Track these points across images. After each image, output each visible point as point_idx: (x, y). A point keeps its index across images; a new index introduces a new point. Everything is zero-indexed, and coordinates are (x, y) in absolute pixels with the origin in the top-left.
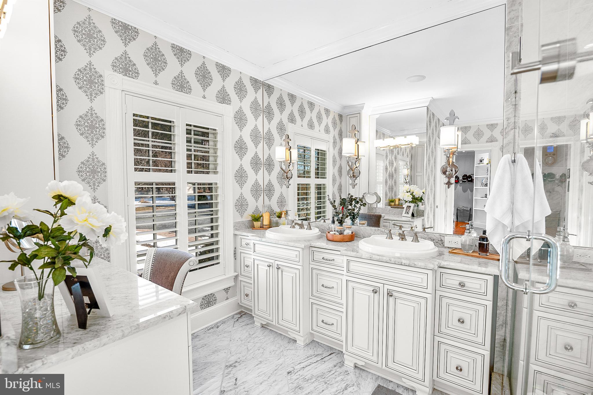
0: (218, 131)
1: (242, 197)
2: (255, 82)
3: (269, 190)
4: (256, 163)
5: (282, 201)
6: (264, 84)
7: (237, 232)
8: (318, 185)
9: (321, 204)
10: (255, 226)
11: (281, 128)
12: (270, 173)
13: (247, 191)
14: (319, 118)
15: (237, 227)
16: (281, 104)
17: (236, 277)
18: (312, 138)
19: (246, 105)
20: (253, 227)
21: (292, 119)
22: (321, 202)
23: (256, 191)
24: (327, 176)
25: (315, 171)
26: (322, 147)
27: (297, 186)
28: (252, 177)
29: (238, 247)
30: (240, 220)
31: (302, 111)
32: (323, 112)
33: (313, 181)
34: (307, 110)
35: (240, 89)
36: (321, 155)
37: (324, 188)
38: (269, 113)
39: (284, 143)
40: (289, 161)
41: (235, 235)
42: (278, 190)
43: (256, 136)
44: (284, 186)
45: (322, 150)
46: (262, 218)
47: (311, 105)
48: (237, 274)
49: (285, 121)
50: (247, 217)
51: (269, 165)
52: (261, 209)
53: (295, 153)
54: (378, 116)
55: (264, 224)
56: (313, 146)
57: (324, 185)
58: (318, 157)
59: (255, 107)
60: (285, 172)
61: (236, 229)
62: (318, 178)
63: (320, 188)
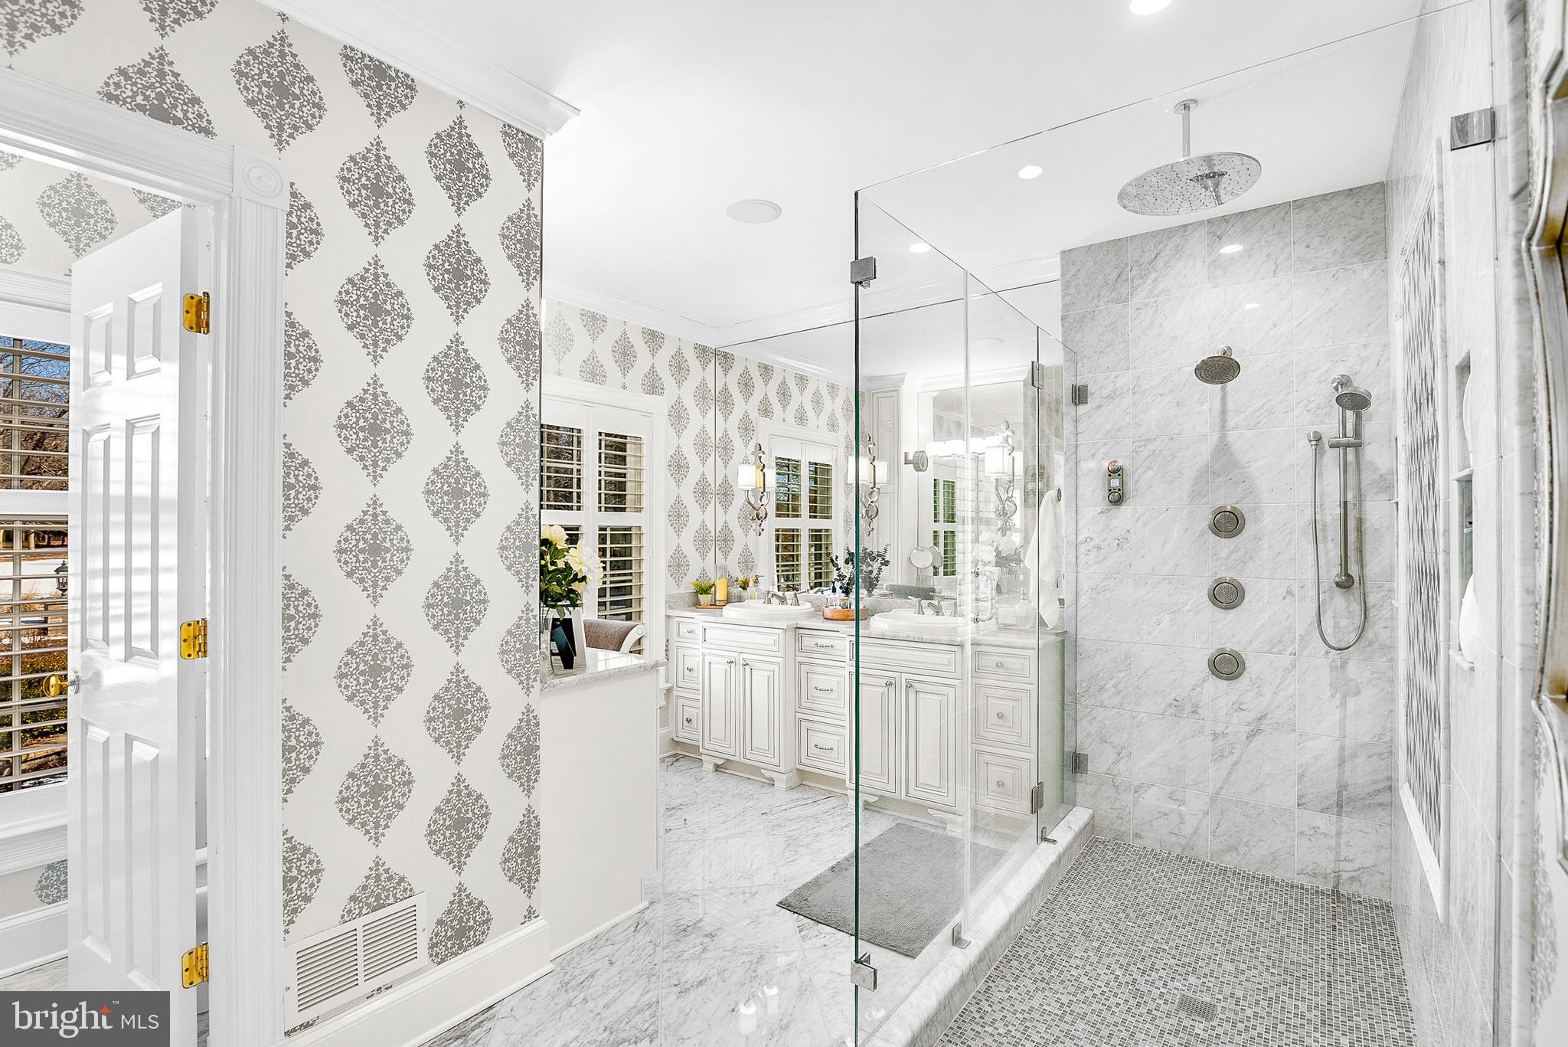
0: (644, 441)
1: (679, 550)
2: (702, 351)
3: (725, 540)
4: (702, 492)
5: (747, 561)
6: (716, 353)
7: (671, 613)
8: (816, 531)
9: (821, 569)
10: (702, 603)
11: (747, 428)
12: (726, 509)
13: (687, 541)
14: (817, 402)
15: (671, 602)
16: (746, 384)
17: (669, 691)
18: (804, 441)
19: (687, 393)
20: (697, 604)
21: (766, 410)
22: (821, 564)
23: (702, 541)
24: (834, 513)
25: (808, 504)
26: (822, 458)
27: (774, 533)
28: (696, 517)
29: (674, 638)
30: (676, 591)
31: (784, 394)
32: (824, 392)
33: (804, 524)
34: (794, 389)
35: (679, 367)
36: (821, 473)
37: (828, 537)
38: (725, 402)
39: (752, 459)
40: (762, 490)
41: (668, 617)
42: (740, 539)
43: (704, 445)
44: (752, 534)
45: (823, 465)
46: (713, 589)
47: (802, 379)
48: (670, 685)
49: (754, 414)
50: (687, 587)
51: (725, 494)
52: (711, 574)
53: (771, 475)
54: (935, 394)
55: (717, 598)
56: (806, 456)
57: (827, 530)
58: (816, 479)
59: (702, 395)
60: (754, 508)
61: (670, 608)
62: (815, 517)
63: (818, 538)
